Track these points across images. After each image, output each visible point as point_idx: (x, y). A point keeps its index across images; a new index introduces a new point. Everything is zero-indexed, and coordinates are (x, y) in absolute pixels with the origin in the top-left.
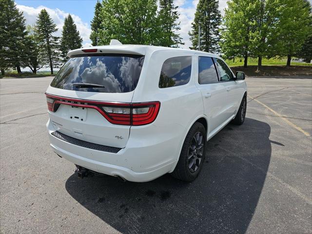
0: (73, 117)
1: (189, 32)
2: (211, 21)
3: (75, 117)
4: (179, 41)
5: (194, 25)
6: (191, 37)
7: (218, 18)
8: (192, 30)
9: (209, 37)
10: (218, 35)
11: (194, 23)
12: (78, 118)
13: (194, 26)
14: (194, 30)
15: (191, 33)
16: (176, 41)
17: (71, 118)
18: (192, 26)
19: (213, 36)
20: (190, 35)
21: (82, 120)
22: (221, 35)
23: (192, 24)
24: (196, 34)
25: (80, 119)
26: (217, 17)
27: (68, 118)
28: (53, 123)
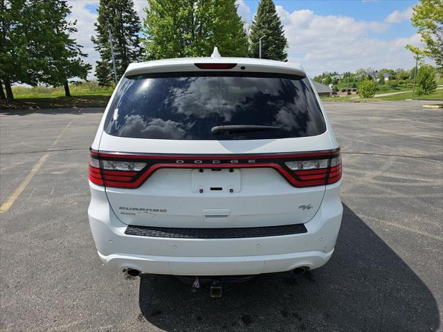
1: (92, 37)
2: (125, 25)
3: (212, 189)
4: (78, 51)
5: (99, 27)
6: (96, 45)
7: (135, 22)
8: (96, 35)
9: (125, 48)
10: (139, 46)
11: (98, 24)
12: (221, 189)
13: (99, 29)
14: (99, 34)
15: (96, 39)
16: (72, 49)
17: (201, 191)
18: (97, 28)
19: (132, 47)
20: (95, 42)
21: (231, 191)
22: (143, 47)
23: (96, 25)
24: (104, 41)
25: (226, 189)
26: (133, 20)
27: (194, 192)
28: (122, 211)
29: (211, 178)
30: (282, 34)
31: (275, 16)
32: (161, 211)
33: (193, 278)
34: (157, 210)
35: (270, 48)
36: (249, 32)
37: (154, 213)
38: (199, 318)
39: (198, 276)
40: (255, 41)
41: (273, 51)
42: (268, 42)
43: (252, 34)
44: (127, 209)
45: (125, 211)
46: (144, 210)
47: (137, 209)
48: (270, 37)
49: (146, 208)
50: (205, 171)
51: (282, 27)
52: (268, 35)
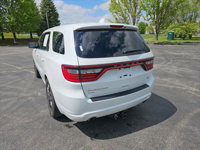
0: (122, 76)
3: (124, 76)
12: (127, 75)
17: (121, 77)
21: (130, 75)
25: (128, 75)
27: (119, 78)
28: (89, 92)
29: (123, 71)
30: (56, 11)
31: (52, 2)
32: (106, 88)
33: (114, 114)
34: (104, 88)
35: (52, 17)
36: (39, 8)
37: (104, 90)
38: (114, 131)
39: (115, 113)
40: (43, 13)
41: (53, 19)
42: (50, 14)
43: (41, 9)
44: (91, 90)
45: (91, 92)
46: (99, 89)
47: (96, 90)
48: (51, 12)
49: (100, 88)
50: (121, 69)
51: (55, 8)
52: (50, 11)
